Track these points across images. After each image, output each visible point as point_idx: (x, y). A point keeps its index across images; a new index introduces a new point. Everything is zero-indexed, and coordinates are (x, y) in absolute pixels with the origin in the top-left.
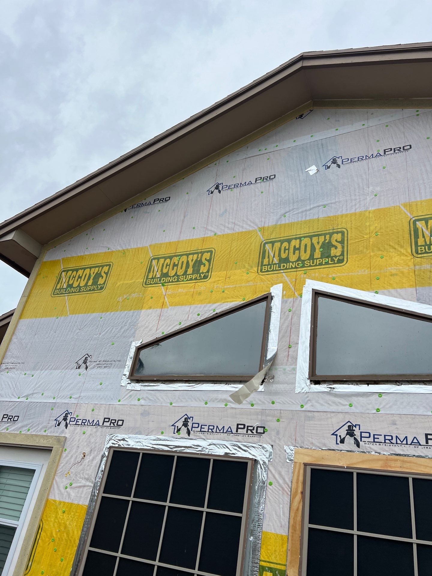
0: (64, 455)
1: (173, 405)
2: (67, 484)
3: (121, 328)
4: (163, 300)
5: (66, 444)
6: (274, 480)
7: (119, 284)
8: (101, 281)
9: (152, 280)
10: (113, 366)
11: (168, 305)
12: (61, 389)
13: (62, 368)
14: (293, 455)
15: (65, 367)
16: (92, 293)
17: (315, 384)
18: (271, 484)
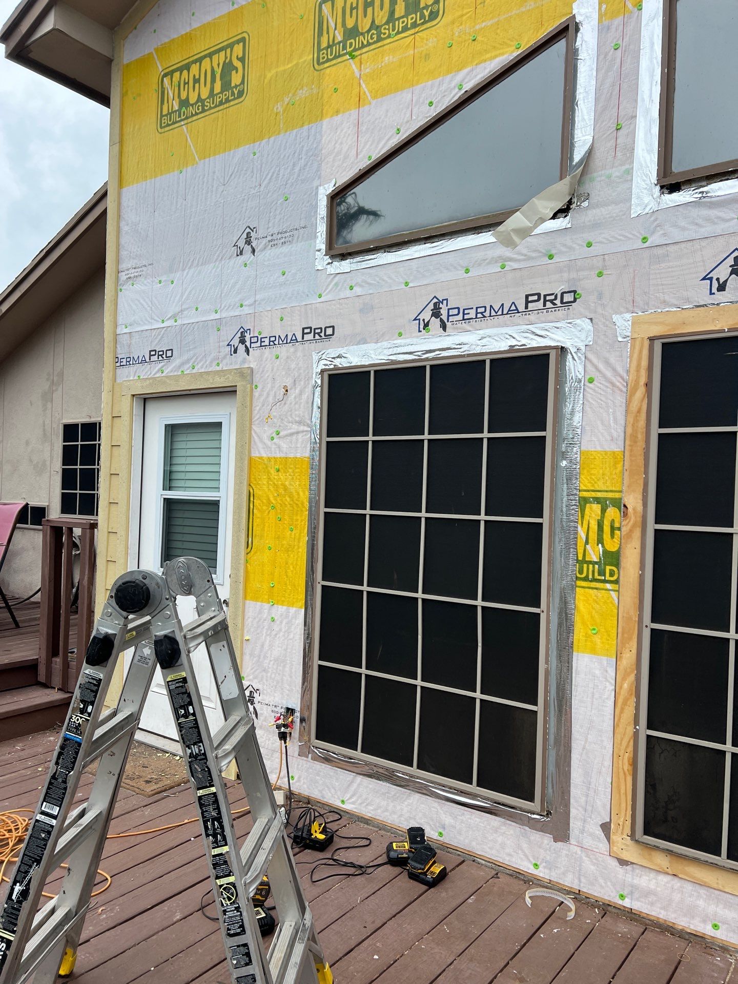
0: (256, 394)
1: (411, 285)
2: (272, 433)
3: (294, 165)
4: (358, 91)
5: (254, 379)
6: (598, 374)
7: (269, 75)
8: (236, 79)
9: (329, 49)
10: (295, 238)
11: (369, 98)
12: (223, 295)
13: (215, 260)
14: (630, 328)
15: (218, 256)
16: (226, 108)
17: (670, 192)
18: (591, 381)
